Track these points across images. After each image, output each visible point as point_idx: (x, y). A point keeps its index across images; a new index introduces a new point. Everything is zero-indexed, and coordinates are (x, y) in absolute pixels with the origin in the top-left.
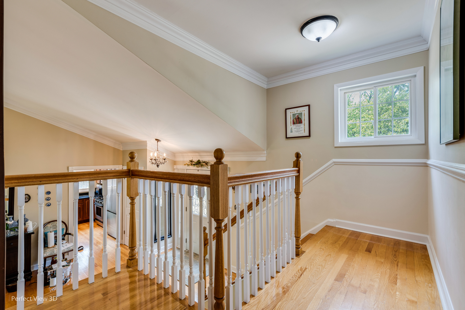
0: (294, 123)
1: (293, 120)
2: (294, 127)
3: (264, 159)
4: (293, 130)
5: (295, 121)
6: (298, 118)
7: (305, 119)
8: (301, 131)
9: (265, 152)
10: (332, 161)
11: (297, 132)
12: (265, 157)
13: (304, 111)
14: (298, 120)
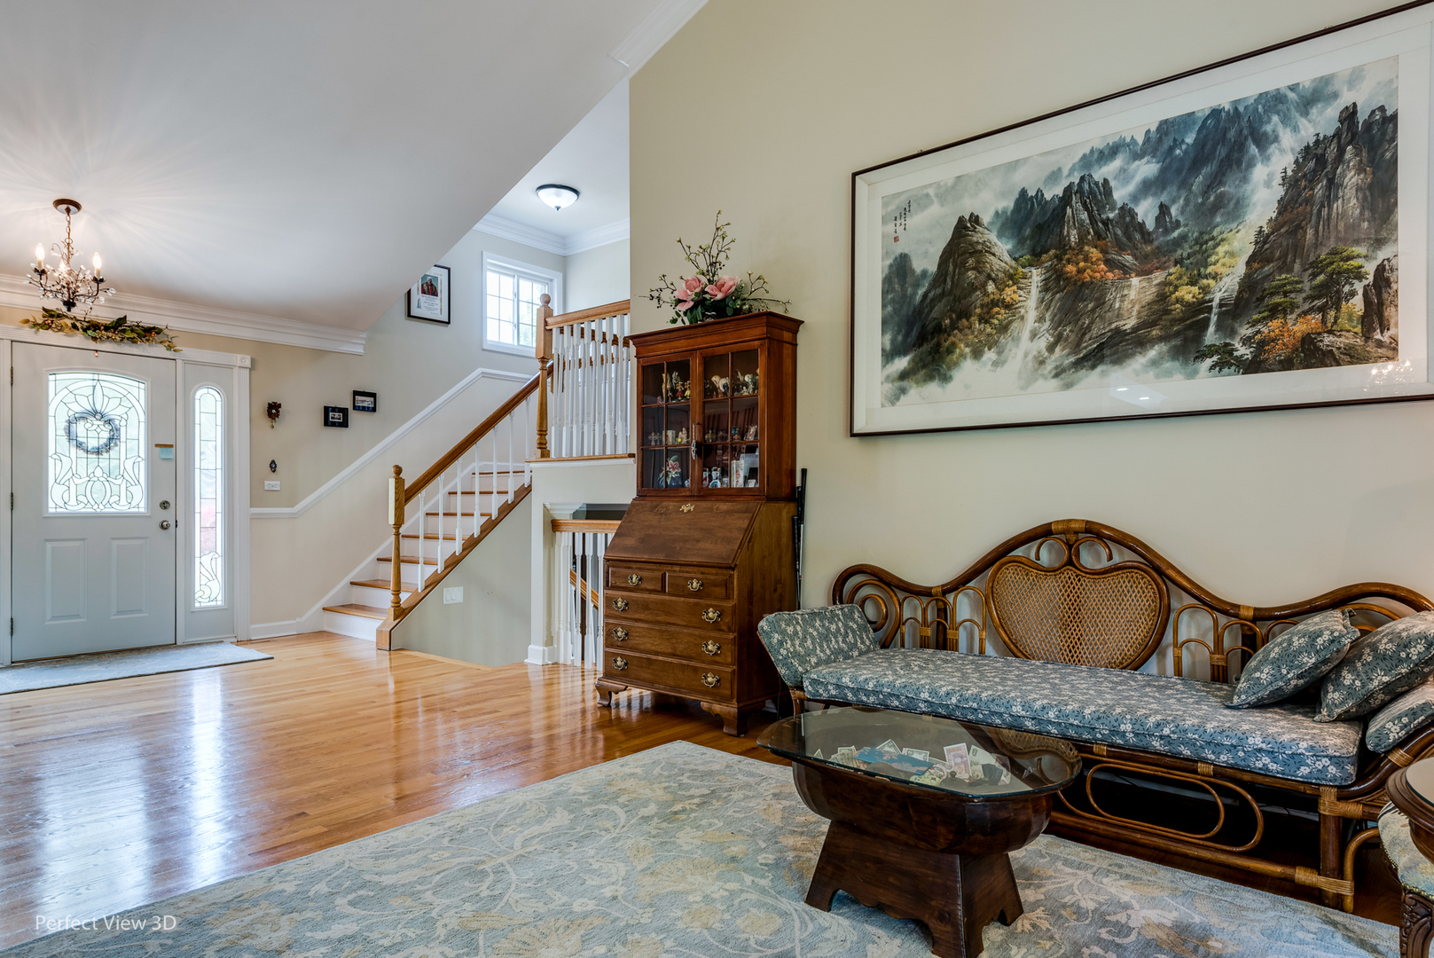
0: (423, 292)
1: (422, 285)
2: (425, 299)
3: (360, 350)
4: (422, 305)
5: (426, 288)
6: (432, 285)
7: (442, 287)
8: (436, 309)
9: (364, 335)
10: (479, 370)
11: (430, 309)
12: (362, 347)
13: (442, 275)
14: (430, 289)
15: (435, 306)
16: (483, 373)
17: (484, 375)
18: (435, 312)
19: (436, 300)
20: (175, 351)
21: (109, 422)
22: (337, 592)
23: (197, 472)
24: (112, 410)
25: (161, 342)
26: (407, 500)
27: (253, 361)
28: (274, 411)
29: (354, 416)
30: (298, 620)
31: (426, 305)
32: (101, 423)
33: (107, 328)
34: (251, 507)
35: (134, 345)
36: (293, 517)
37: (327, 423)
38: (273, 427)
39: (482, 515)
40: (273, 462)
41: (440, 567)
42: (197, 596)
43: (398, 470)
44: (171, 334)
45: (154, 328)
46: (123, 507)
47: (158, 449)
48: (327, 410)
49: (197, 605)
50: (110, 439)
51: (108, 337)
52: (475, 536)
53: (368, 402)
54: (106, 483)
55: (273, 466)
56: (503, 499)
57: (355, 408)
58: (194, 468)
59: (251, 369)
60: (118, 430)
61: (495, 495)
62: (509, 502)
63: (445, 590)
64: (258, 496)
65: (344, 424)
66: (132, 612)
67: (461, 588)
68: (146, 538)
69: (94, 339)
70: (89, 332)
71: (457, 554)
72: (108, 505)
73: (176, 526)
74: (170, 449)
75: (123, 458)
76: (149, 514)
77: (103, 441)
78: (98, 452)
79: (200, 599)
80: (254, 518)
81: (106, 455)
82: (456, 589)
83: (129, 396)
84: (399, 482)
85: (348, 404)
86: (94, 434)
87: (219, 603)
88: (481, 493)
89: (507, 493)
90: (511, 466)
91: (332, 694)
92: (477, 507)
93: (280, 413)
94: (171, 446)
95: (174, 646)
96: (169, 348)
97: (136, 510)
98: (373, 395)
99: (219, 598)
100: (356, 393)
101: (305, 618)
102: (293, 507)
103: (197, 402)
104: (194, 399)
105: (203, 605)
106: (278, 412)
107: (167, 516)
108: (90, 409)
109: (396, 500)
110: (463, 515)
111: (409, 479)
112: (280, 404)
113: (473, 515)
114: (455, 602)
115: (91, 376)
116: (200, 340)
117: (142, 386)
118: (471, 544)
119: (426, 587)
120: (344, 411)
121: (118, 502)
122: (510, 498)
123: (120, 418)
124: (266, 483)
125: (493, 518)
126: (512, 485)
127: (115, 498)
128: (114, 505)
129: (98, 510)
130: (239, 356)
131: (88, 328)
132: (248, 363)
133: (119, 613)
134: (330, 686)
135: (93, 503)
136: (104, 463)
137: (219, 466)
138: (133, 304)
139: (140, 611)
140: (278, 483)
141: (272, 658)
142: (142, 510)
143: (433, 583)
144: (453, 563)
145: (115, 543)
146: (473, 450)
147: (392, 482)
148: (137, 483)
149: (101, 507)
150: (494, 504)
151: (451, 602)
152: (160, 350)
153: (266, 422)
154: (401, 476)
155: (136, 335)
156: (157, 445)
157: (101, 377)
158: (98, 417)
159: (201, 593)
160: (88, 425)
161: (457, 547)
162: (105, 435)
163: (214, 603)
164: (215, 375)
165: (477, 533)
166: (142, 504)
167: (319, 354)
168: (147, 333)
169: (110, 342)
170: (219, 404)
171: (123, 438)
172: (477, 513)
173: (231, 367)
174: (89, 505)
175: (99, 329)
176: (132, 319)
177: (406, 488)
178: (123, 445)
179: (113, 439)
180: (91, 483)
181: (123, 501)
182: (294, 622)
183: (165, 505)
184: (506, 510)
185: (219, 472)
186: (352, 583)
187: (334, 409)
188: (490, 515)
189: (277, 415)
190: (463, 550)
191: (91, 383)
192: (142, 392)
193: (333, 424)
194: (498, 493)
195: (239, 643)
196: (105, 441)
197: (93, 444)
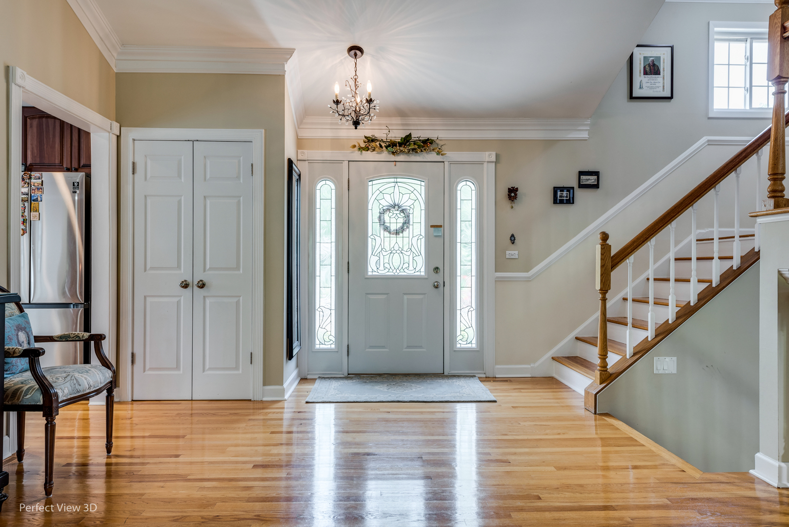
0: (645, 73)
1: (644, 67)
3: (585, 135)
4: (644, 85)
5: (648, 69)
6: (654, 65)
7: (665, 67)
8: (658, 87)
9: (588, 122)
10: (704, 139)
11: (651, 88)
12: (587, 132)
13: (664, 55)
14: (652, 69)
15: (657, 85)
16: (708, 141)
17: (710, 143)
18: (658, 89)
19: (659, 78)
20: (442, 155)
21: (403, 211)
22: (564, 345)
23: (458, 245)
24: (405, 202)
25: (433, 150)
26: (613, 267)
27: (497, 156)
28: (513, 194)
29: (580, 194)
30: (532, 365)
31: (649, 85)
32: (398, 212)
33: (400, 144)
34: (496, 272)
35: (417, 154)
36: (528, 280)
37: (556, 201)
38: (512, 207)
39: (700, 281)
40: (513, 236)
41: (650, 334)
42: (458, 339)
43: (605, 237)
44: (441, 143)
45: (428, 139)
46: (410, 272)
47: (433, 229)
48: (556, 190)
49: (458, 346)
50: (404, 223)
51: (401, 151)
52: (692, 304)
53: (592, 180)
54: (400, 254)
55: (513, 239)
56: (727, 265)
57: (581, 186)
58: (456, 242)
59: (497, 162)
60: (408, 216)
61: (716, 261)
62: (735, 268)
63: (655, 358)
64: (501, 263)
65: (570, 201)
66: (416, 347)
67: (675, 359)
68: (425, 294)
69: (393, 153)
70: (389, 148)
71: (670, 322)
72: (402, 270)
73: (444, 285)
74: (440, 229)
75: (411, 236)
76: (426, 277)
77: (400, 225)
78: (397, 233)
79: (460, 342)
80: (498, 281)
81: (401, 235)
82: (668, 359)
83: (415, 192)
84: (605, 248)
85: (575, 184)
86: (394, 221)
87: (474, 346)
88: (698, 259)
89: (731, 258)
90: (736, 231)
91: (508, 469)
92: (694, 273)
93: (518, 196)
94: (441, 226)
95: (441, 375)
96: (438, 153)
97: (418, 273)
98: (596, 173)
99: (474, 341)
100: (581, 173)
101: (537, 364)
102: (528, 272)
103: (459, 192)
104: (456, 190)
105: (462, 346)
106: (516, 195)
107: (438, 278)
108: (392, 204)
109: (602, 266)
110: (677, 280)
111: (616, 245)
112: (517, 188)
113: (688, 281)
114: (667, 372)
115: (392, 180)
116: (461, 145)
117: (423, 184)
118: (686, 312)
119: (635, 354)
120: (570, 189)
121: (408, 268)
122: (736, 263)
123: (409, 208)
124: (508, 252)
125: (714, 285)
126: (738, 250)
127: (406, 265)
128: (406, 270)
129: (396, 274)
130: (487, 153)
131: (389, 146)
132: (493, 159)
133: (408, 347)
134: (515, 454)
135: (393, 269)
136: (400, 240)
137: (474, 240)
138: (416, 125)
139: (421, 347)
140: (516, 252)
141: (495, 401)
142: (423, 274)
143: (642, 350)
144: (664, 331)
145: (406, 297)
146: (690, 213)
147: (598, 248)
148: (420, 254)
149: (398, 271)
150: (715, 271)
151: (660, 372)
152: (433, 156)
153: (506, 203)
154: (608, 242)
155: (416, 147)
156: (432, 226)
157: (399, 180)
158: (396, 207)
159: (461, 337)
160: (390, 214)
161: (669, 314)
162: (401, 220)
163: (469, 345)
164: (472, 170)
165: (693, 300)
166: (423, 270)
167: (549, 143)
168: (426, 144)
169: (403, 154)
170: (474, 192)
171: (411, 223)
172: (694, 279)
173: (481, 163)
174: (391, 270)
175: (396, 146)
176: (415, 135)
177: (612, 254)
178: (411, 227)
179: (406, 223)
180: (392, 254)
181: (411, 268)
182: (529, 366)
183: (436, 269)
184: (730, 277)
185: (474, 245)
186: (577, 338)
187: (562, 189)
188: (711, 282)
189: (515, 197)
190: (677, 318)
191: (393, 184)
192: (423, 188)
193: (562, 202)
194: (720, 258)
195: (486, 379)
196: (401, 224)
197: (393, 227)
